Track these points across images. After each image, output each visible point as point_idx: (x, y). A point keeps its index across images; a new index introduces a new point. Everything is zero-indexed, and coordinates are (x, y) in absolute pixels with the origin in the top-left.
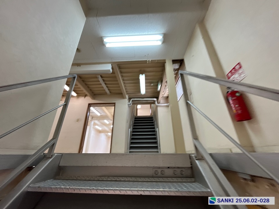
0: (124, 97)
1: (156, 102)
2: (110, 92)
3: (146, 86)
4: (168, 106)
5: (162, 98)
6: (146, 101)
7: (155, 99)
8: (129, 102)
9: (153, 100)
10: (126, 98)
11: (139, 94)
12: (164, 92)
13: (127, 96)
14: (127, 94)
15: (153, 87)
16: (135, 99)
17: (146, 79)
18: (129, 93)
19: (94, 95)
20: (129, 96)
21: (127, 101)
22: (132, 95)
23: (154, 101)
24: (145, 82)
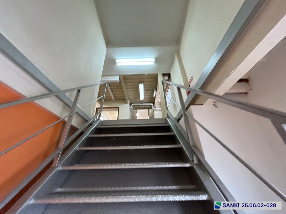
0: (126, 103)
2: (115, 98)
3: (144, 93)
5: (158, 103)
6: (145, 106)
9: (150, 105)
11: (138, 100)
12: (159, 98)
16: (136, 104)
18: (130, 99)
22: (133, 101)
24: (144, 90)
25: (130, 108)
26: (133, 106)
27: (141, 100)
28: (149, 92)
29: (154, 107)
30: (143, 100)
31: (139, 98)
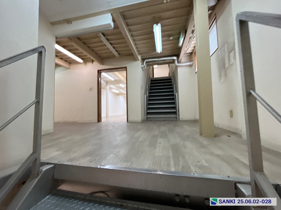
0: (135, 59)
1: (176, 61)
2: (119, 54)
3: (163, 41)
4: (191, 66)
5: (185, 55)
6: (163, 62)
7: (175, 58)
8: (143, 64)
9: (172, 60)
10: (139, 60)
11: (154, 53)
12: (188, 47)
13: (140, 57)
14: (139, 54)
15: (172, 42)
16: (150, 60)
17: (162, 31)
18: (141, 53)
19: (102, 59)
20: (142, 57)
21: (140, 64)
22: (146, 56)
23: (174, 60)
24: (162, 35)
25: (143, 66)
26: (146, 62)
27: (158, 52)
28: (171, 38)
29: (178, 62)
30: (160, 52)
31: (155, 50)
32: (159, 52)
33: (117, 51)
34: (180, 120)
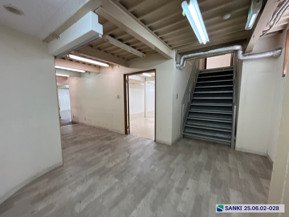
1: (240, 53)
5: (262, 38)
6: (214, 54)
7: (238, 47)
8: (179, 63)
9: (231, 50)
11: (195, 45)
13: (173, 54)
16: (191, 55)
19: (128, 61)
22: (184, 49)
23: (236, 51)
26: (185, 59)
27: (203, 43)
29: (243, 53)
30: (207, 42)
32: (205, 43)
33: (139, 50)
34: (236, 149)
